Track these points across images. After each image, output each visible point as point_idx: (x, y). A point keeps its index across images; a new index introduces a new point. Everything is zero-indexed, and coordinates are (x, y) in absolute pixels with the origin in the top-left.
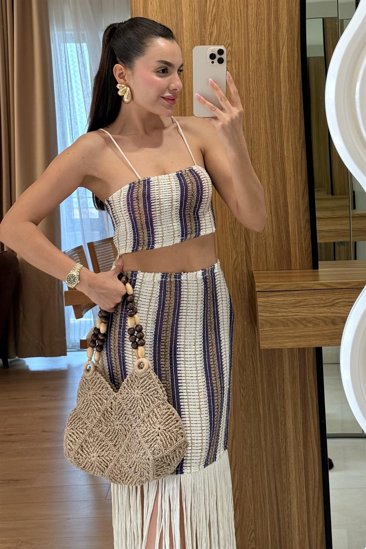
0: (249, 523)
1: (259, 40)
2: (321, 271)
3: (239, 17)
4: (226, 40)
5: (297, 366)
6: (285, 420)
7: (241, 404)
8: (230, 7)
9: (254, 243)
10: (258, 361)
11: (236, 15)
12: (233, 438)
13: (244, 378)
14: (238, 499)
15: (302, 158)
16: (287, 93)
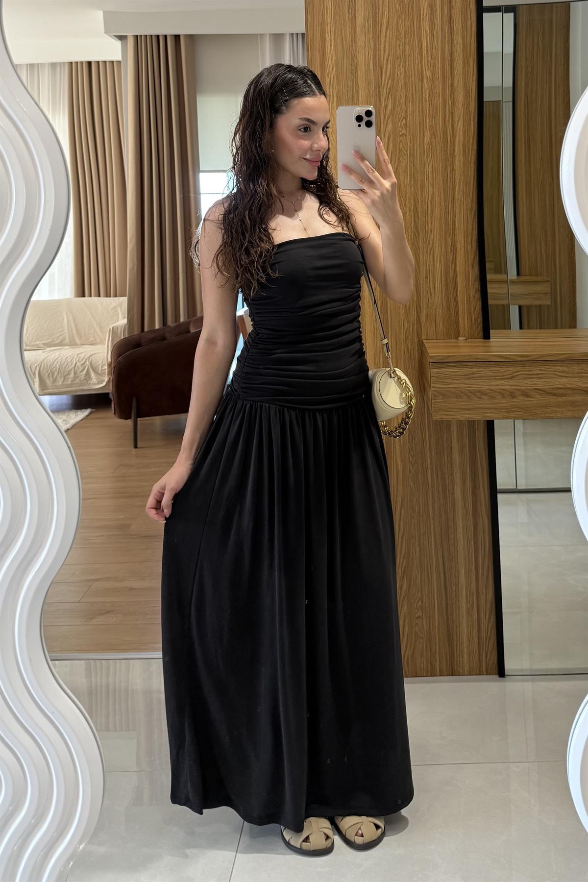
0: (416, 591)
1: (434, 113)
2: (493, 342)
3: (414, 90)
4: (401, 114)
5: (466, 435)
6: (453, 488)
7: (410, 472)
8: (405, 81)
9: (424, 313)
10: (427, 429)
11: (411, 88)
12: (401, 507)
13: (413, 445)
14: (405, 567)
15: (473, 228)
16: (461, 166)
